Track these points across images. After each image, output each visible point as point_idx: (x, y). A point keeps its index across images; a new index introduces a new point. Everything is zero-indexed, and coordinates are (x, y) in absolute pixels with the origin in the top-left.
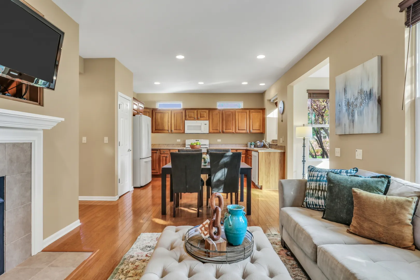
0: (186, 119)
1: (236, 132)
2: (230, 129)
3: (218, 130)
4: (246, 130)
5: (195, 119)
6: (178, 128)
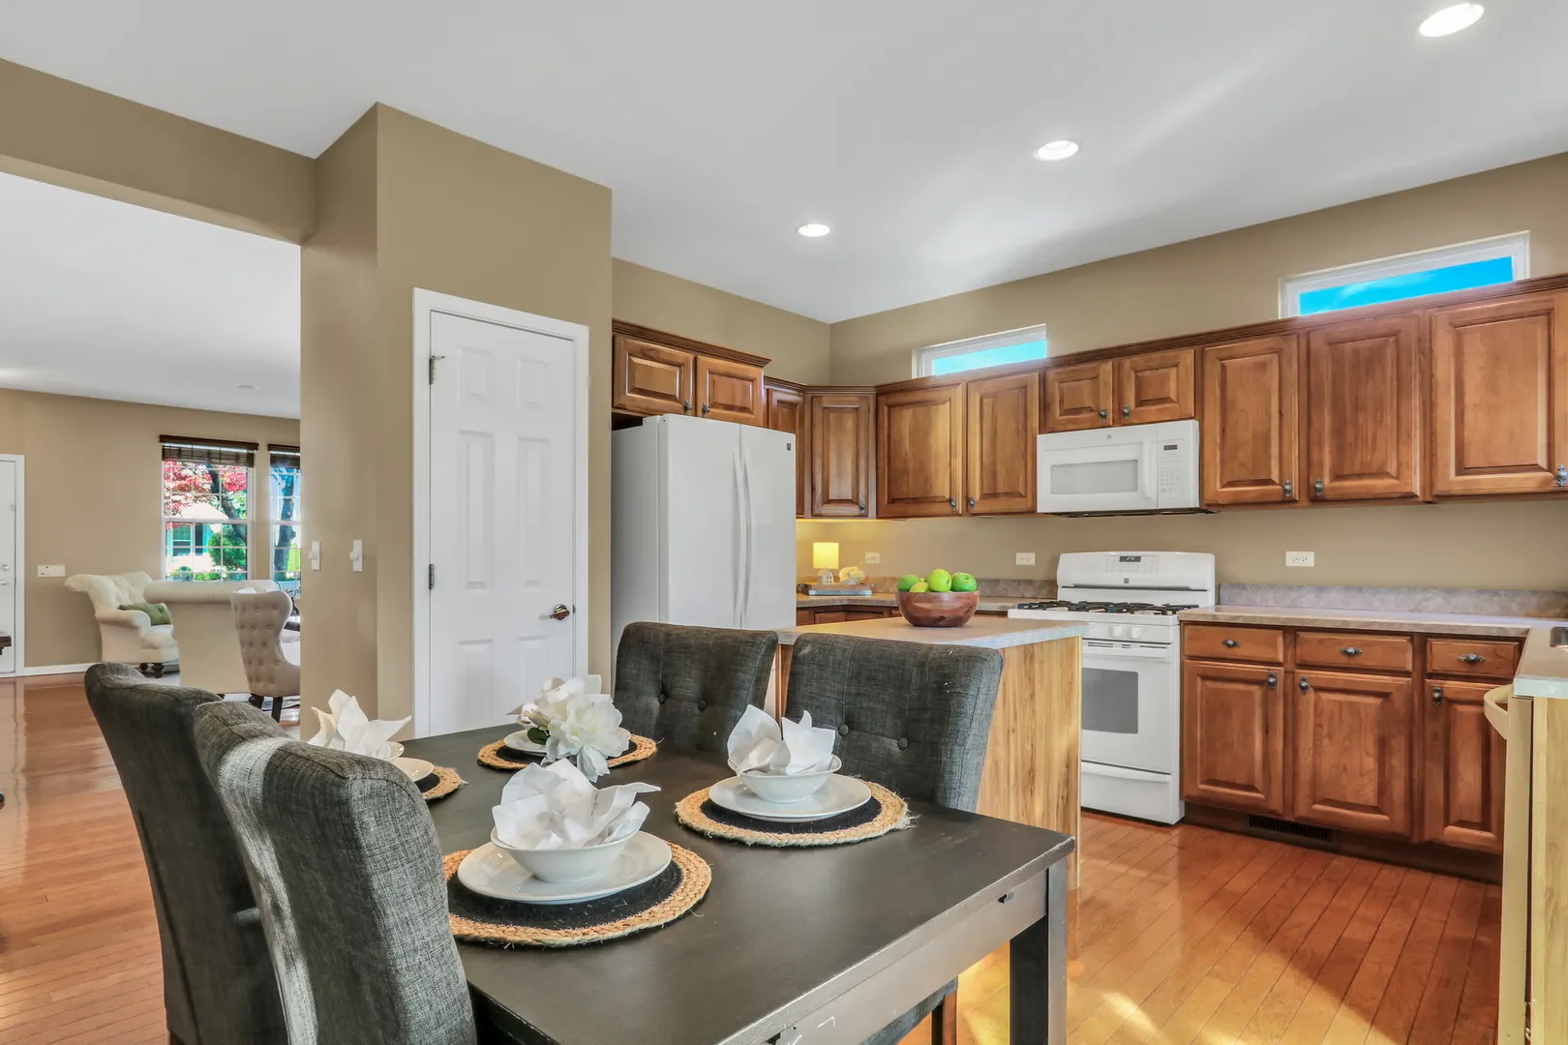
0: (1051, 424)
1: (1441, 487)
2: (1381, 473)
3: (1268, 482)
4: (1550, 469)
5: (1102, 422)
6: (1002, 488)
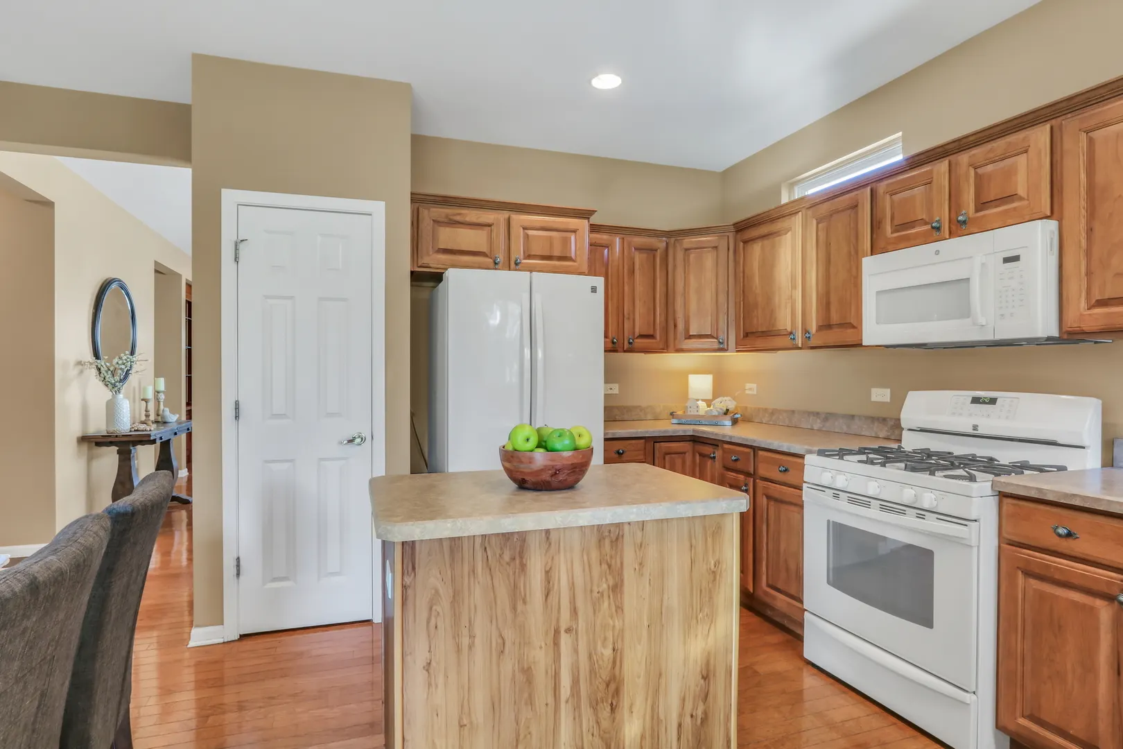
0: (881, 243)
5: (935, 234)
6: (835, 318)
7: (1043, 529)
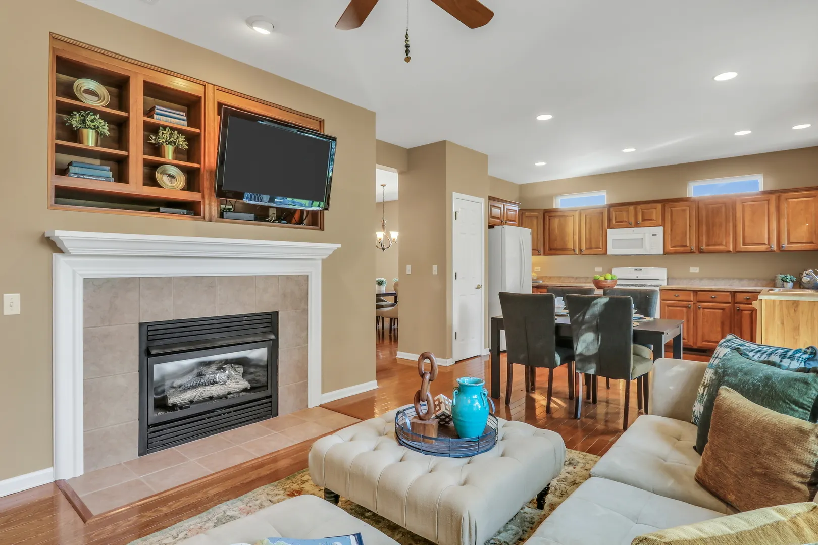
0: (612, 225)
1: (738, 249)
2: (720, 244)
3: (686, 246)
4: (769, 245)
5: (630, 226)
6: (593, 246)
7: (671, 295)
